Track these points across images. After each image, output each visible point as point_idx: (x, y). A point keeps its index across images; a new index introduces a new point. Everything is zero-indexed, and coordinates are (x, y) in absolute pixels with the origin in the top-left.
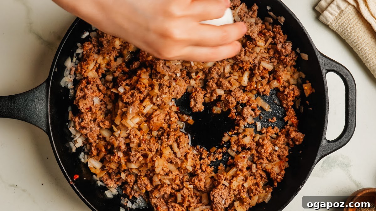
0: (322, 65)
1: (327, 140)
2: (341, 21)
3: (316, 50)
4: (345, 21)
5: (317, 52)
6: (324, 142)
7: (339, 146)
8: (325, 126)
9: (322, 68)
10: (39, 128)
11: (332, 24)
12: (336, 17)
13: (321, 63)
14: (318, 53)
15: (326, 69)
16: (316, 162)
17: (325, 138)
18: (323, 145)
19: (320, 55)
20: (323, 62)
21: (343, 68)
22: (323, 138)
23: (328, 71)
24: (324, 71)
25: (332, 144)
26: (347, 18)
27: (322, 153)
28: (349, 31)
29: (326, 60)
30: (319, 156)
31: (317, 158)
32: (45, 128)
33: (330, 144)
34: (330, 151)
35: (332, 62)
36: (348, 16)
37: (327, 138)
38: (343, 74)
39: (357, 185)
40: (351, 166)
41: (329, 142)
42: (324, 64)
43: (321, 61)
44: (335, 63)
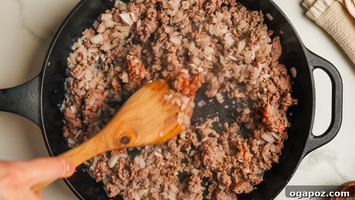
0: (309, 62)
1: (314, 136)
2: (328, 17)
3: (304, 47)
4: (331, 17)
5: (305, 48)
6: (310, 137)
7: (325, 142)
8: (312, 122)
9: (309, 65)
10: (32, 121)
11: (318, 20)
12: (323, 13)
13: (308, 60)
14: (306, 50)
15: (314, 65)
16: (303, 157)
17: (312, 134)
18: (309, 140)
19: (307, 51)
20: (311, 59)
21: (330, 65)
22: (310, 133)
23: (315, 67)
24: (311, 68)
25: (318, 139)
26: (333, 14)
27: (309, 148)
28: (336, 27)
29: (313, 56)
30: (306, 151)
31: (304, 153)
32: (37, 121)
33: (316, 139)
34: (317, 146)
35: (319, 59)
36: (334, 12)
37: (313, 134)
38: (330, 71)
39: (343, 178)
40: (337, 159)
41: (315, 137)
42: (311, 61)
43: (309, 58)
44: (322, 60)
